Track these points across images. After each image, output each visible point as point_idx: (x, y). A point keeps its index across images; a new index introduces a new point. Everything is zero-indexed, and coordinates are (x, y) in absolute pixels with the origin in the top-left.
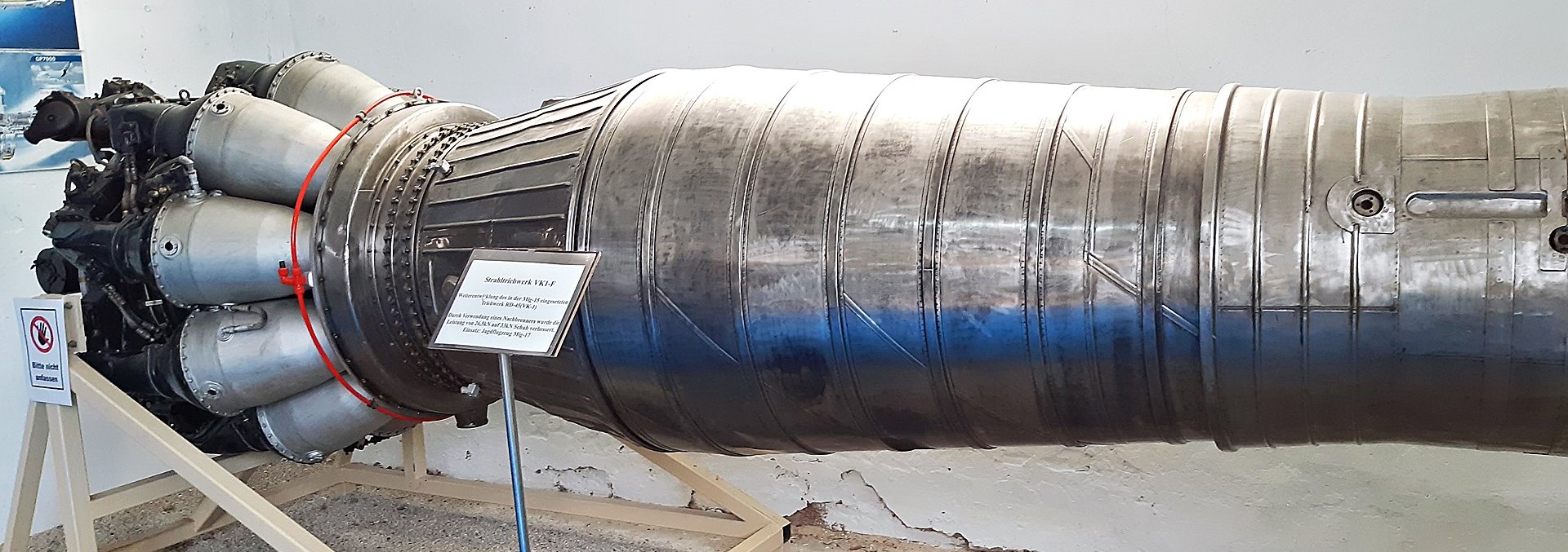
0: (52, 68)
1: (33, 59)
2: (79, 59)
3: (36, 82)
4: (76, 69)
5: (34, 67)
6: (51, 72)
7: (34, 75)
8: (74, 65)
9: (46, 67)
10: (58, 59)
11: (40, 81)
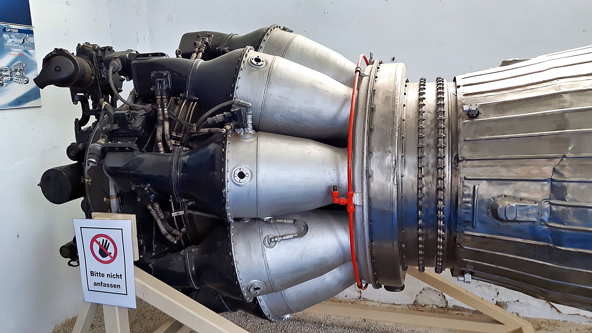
0: (16, 37)
1: (4, 30)
2: (31, 32)
3: (6, 46)
4: (30, 39)
5: (5, 36)
6: (16, 40)
7: (5, 41)
8: (29, 37)
9: (12, 36)
10: (20, 31)
11: (10, 46)
